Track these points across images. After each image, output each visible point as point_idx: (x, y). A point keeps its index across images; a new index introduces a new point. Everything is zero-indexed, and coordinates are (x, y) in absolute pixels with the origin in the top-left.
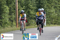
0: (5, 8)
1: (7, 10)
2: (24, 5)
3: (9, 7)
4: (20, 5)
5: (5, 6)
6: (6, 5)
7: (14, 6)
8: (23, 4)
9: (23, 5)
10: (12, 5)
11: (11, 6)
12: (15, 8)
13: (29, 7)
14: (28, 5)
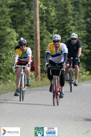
0: (9, 33)
1: (12, 39)
2: (55, 27)
3: (17, 32)
4: (46, 27)
5: (9, 30)
6: (10, 27)
7: (31, 28)
8: (54, 24)
9: (52, 26)
10: (25, 26)
11: (23, 30)
12: (34, 34)
13: (67, 31)
14: (66, 27)
